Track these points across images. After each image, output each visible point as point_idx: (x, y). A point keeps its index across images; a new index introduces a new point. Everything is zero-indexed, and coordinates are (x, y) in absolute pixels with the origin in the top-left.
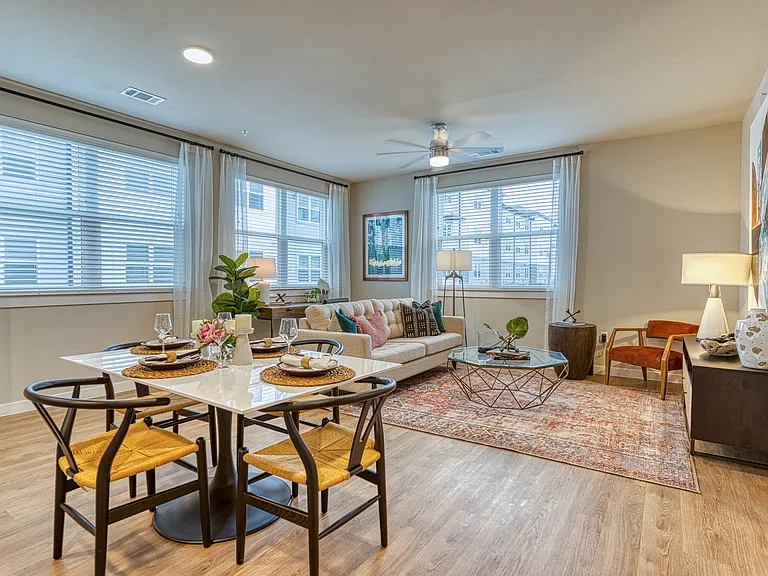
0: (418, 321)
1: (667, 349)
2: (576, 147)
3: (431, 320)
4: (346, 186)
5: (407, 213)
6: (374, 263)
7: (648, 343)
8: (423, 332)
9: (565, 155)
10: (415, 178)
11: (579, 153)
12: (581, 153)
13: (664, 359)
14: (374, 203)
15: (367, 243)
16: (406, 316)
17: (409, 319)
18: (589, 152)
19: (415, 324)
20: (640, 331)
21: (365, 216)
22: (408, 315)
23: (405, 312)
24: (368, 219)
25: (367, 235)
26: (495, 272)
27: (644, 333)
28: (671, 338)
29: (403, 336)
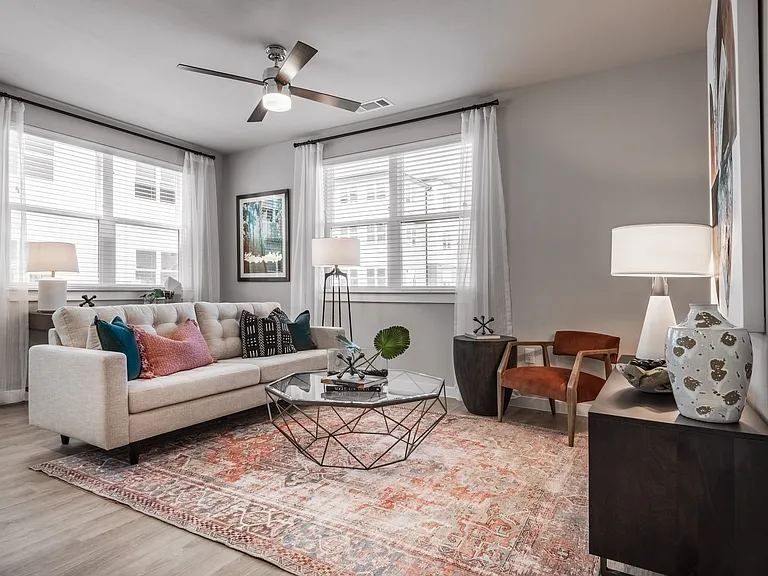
0: (265, 333)
1: (576, 369)
2: (489, 94)
3: (283, 333)
4: (213, 158)
5: (287, 193)
6: (250, 258)
8: (271, 349)
9: (476, 106)
10: (296, 145)
11: (492, 104)
12: (495, 103)
13: (570, 386)
14: (250, 179)
15: (242, 232)
16: (247, 325)
17: (251, 330)
18: (506, 101)
19: (261, 337)
20: (544, 345)
21: (239, 197)
22: (251, 324)
23: (247, 320)
24: (242, 201)
25: (242, 222)
27: (550, 348)
28: (580, 355)
29: (241, 355)
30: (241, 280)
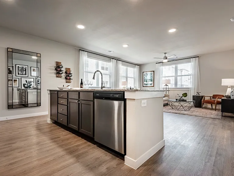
1: (216, 100)
4: (139, 65)
5: (154, 71)
6: (146, 83)
7: (213, 99)
9: (194, 57)
10: (156, 63)
11: (198, 57)
14: (145, 69)
15: (144, 78)
18: (200, 56)
20: (210, 97)
21: (143, 72)
26: (176, 84)
27: (212, 97)
28: (217, 97)
30: (143, 86)
